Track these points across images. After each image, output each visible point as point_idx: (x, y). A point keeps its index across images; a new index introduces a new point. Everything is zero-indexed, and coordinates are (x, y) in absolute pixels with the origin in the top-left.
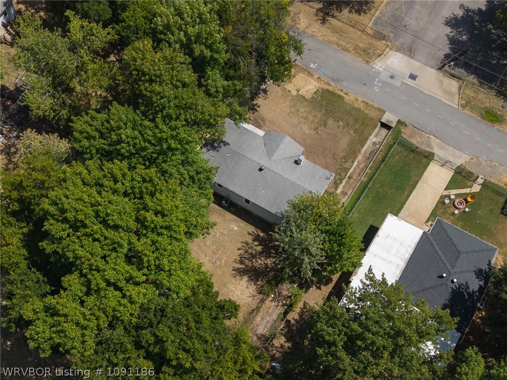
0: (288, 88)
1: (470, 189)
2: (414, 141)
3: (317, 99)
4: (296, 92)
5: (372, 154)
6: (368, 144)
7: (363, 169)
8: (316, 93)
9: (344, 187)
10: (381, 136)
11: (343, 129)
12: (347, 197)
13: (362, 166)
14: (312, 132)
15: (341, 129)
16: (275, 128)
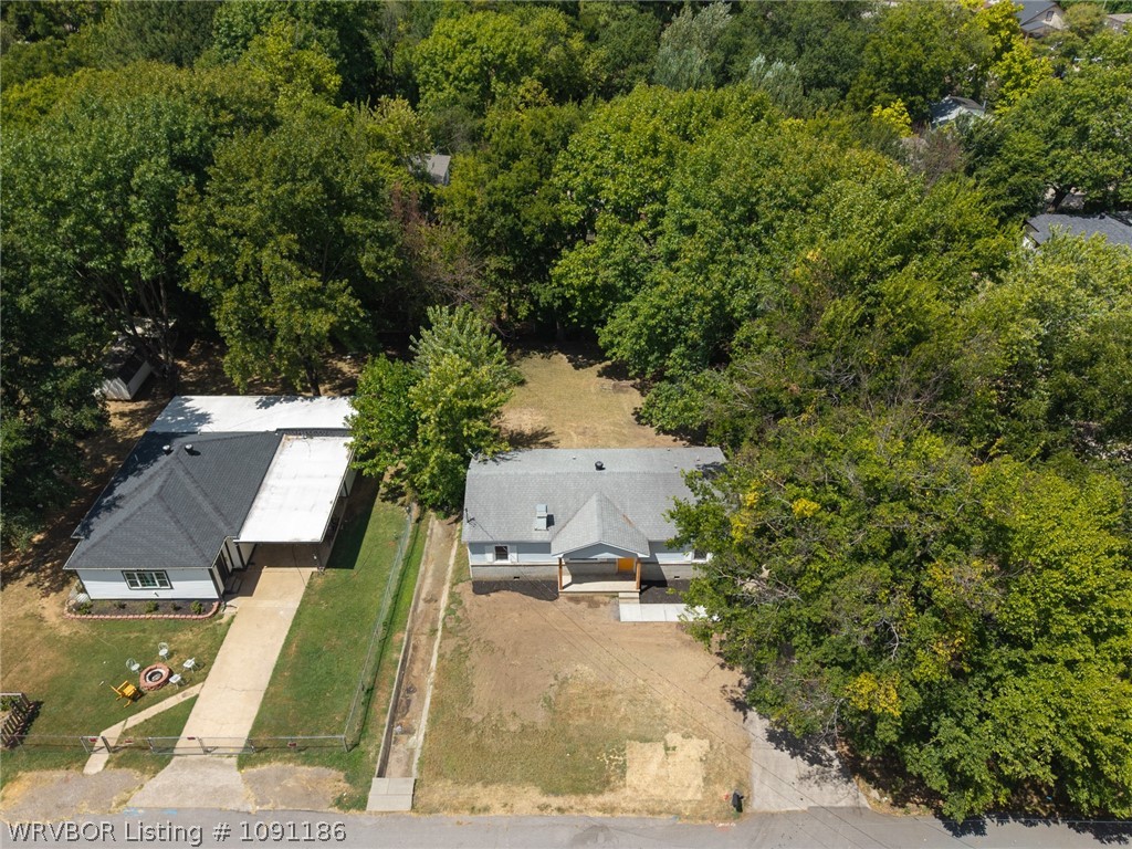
0: (695, 741)
1: (127, 727)
2: (305, 772)
3: (608, 754)
4: (671, 745)
5: (404, 703)
6: (422, 725)
7: (412, 662)
8: (623, 768)
9: (437, 610)
10: (398, 760)
11: (500, 715)
12: (423, 596)
13: (417, 668)
14: (567, 671)
15: (506, 712)
16: (651, 640)
